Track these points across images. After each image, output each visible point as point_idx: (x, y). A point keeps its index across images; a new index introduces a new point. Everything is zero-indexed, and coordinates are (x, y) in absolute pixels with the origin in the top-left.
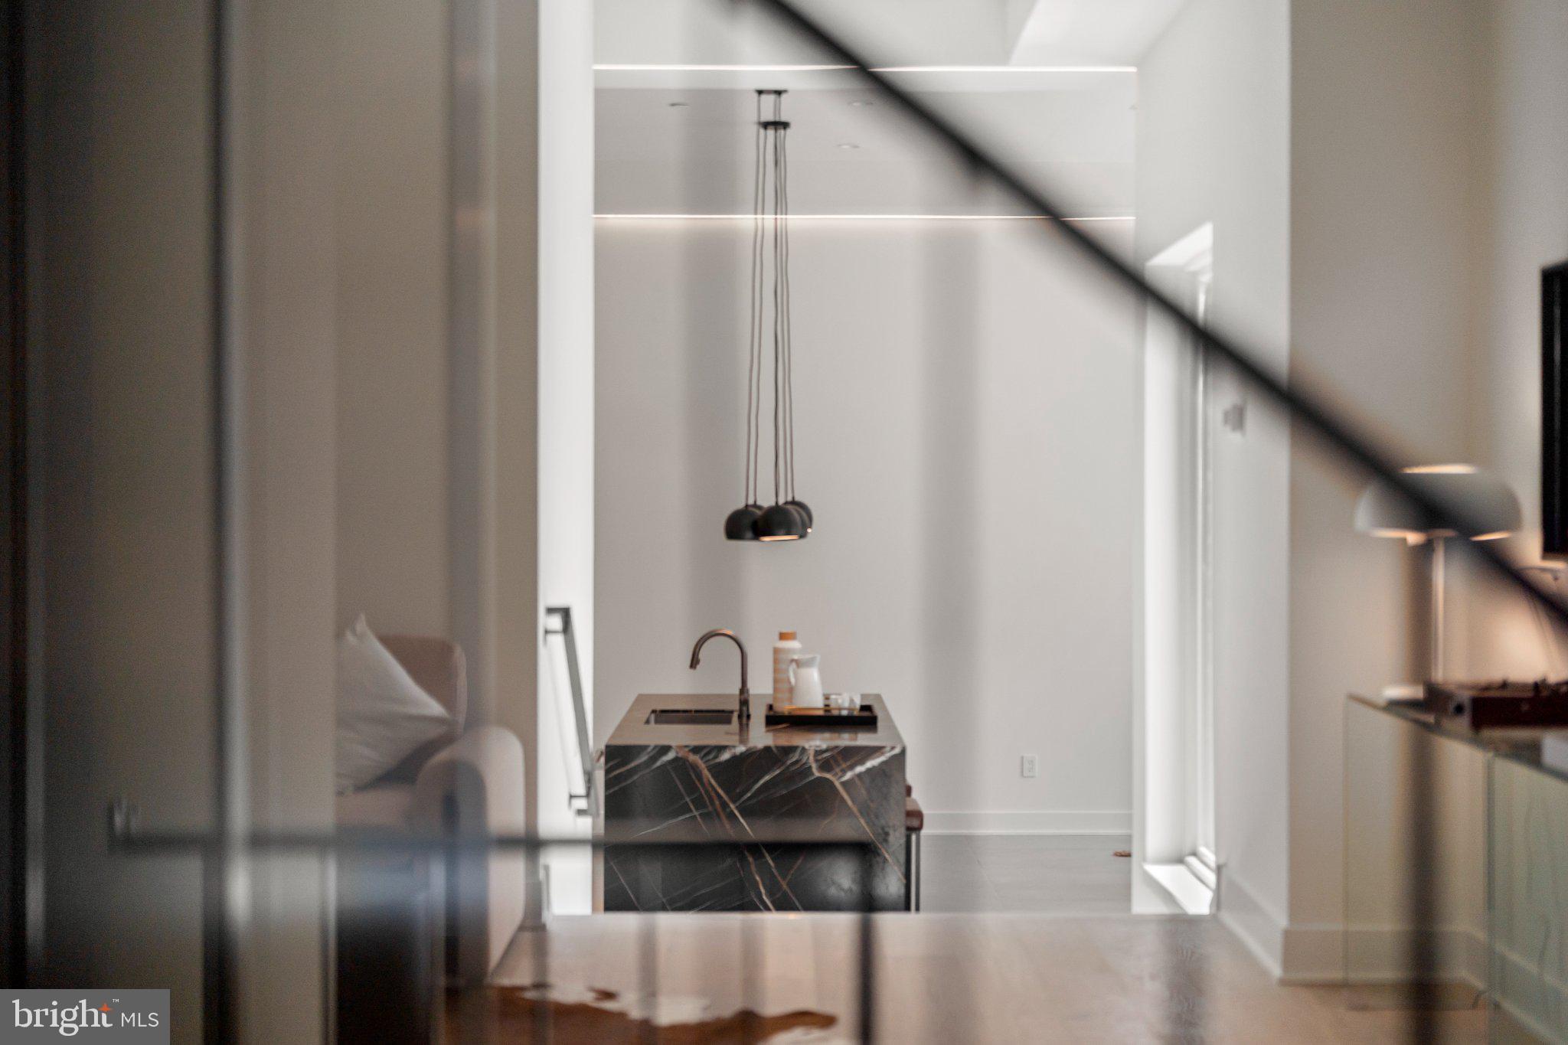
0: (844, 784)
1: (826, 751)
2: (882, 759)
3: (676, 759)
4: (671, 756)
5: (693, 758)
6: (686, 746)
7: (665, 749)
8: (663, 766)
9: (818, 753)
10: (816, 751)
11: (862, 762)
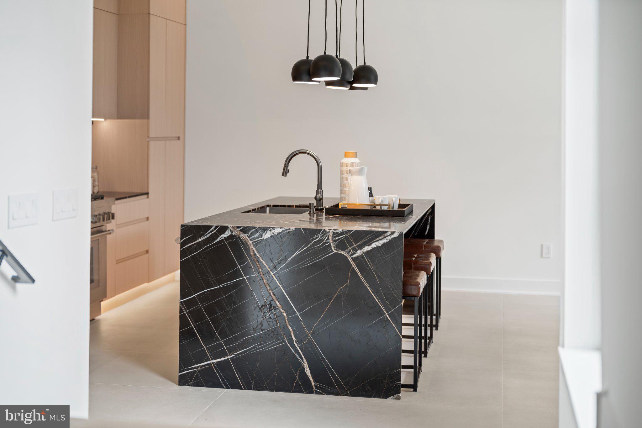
0: (355, 259)
1: (342, 233)
2: (385, 241)
3: (231, 237)
4: (227, 234)
5: (242, 235)
6: (238, 227)
7: (223, 229)
8: (222, 241)
9: (336, 234)
10: (334, 233)
11: (369, 243)
